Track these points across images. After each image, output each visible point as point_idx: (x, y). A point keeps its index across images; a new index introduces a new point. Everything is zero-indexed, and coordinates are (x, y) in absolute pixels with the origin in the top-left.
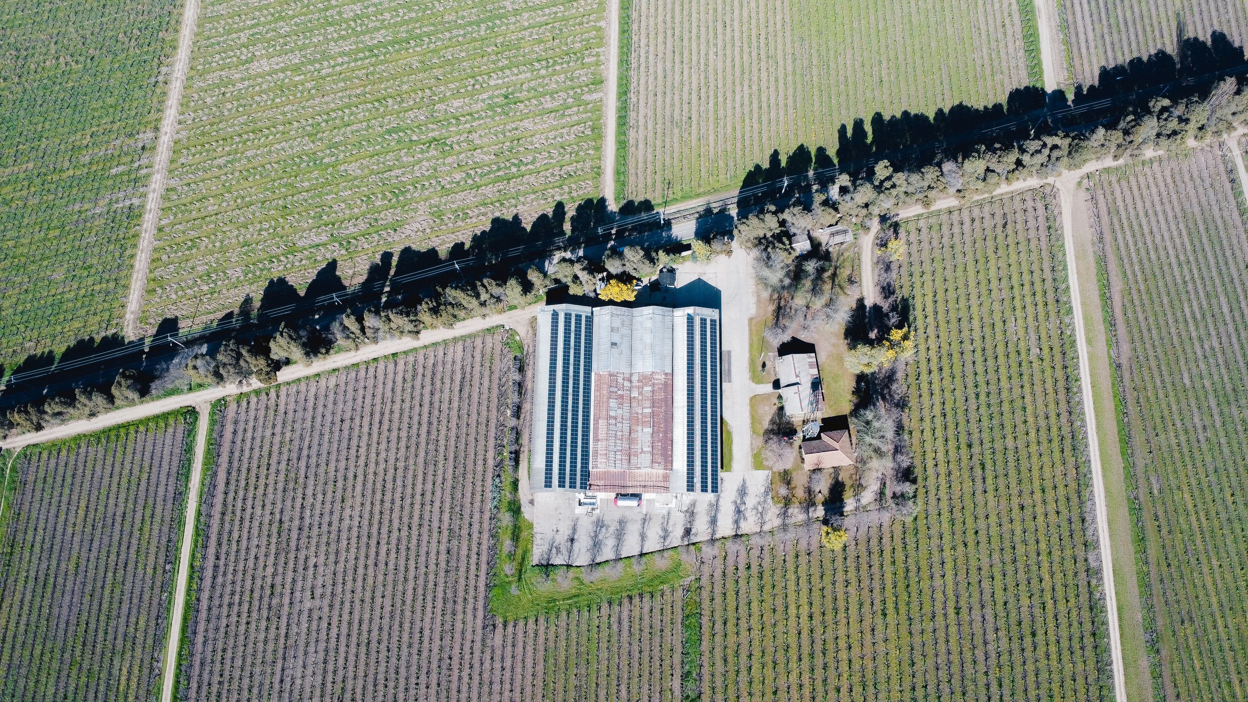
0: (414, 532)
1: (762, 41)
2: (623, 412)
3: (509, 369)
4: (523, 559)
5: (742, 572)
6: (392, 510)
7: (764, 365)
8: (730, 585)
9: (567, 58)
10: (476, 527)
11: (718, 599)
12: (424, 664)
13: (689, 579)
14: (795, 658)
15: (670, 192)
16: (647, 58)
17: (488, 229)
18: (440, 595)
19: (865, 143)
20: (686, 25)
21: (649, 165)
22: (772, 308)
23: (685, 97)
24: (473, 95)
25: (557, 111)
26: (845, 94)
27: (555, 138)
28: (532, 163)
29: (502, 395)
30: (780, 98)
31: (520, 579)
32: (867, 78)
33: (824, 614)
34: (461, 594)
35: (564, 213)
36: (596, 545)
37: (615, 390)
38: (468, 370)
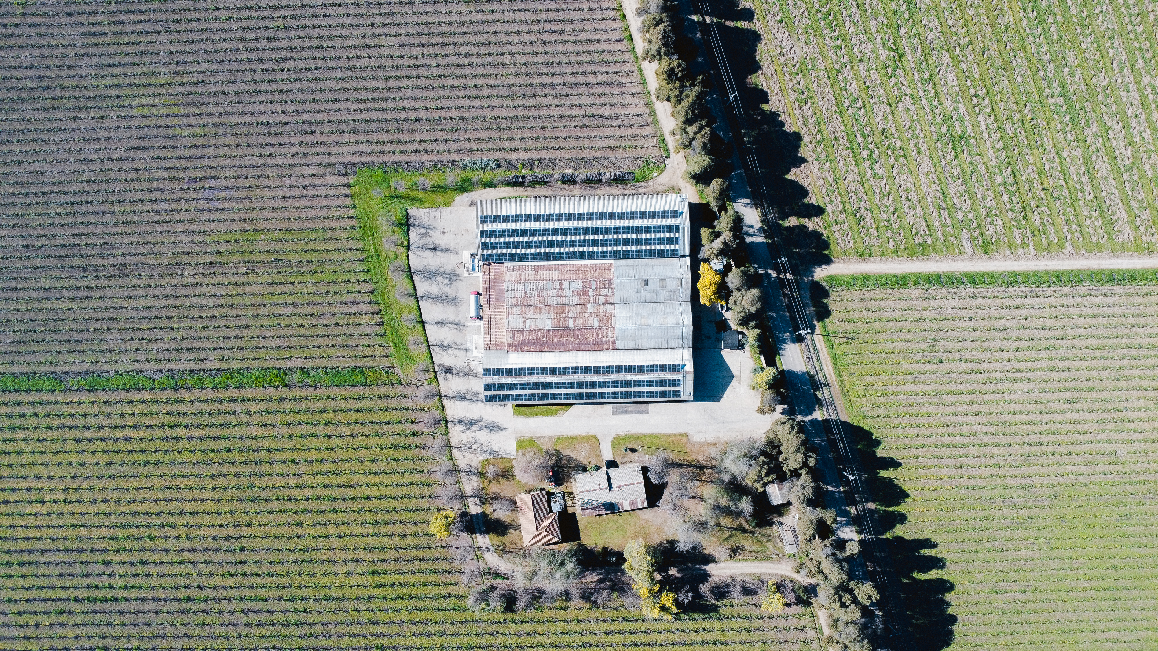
0: (436, 83)
1: (1051, 449)
2: (570, 298)
3: (619, 167)
4: (413, 199)
5: (409, 428)
6: (458, 55)
7: (633, 450)
8: (396, 416)
9: (1018, 208)
10: (444, 146)
11: (381, 403)
12: (307, 107)
13: (400, 373)
14: (327, 482)
15: (842, 341)
16: (1022, 307)
17: (786, 128)
18: (374, 116)
19: (913, 571)
20: (1071, 354)
21: (877, 314)
22: (701, 459)
23: (968, 355)
24: (962, 95)
25: (945, 200)
26: (979, 548)
27: (908, 199)
28: (875, 175)
29: (587, 161)
30: (970, 470)
31: (393, 197)
32: (1000, 575)
33: (371, 511)
34: (375, 138)
35: (809, 217)
36: (431, 275)
37: (593, 287)
38: (616, 122)
